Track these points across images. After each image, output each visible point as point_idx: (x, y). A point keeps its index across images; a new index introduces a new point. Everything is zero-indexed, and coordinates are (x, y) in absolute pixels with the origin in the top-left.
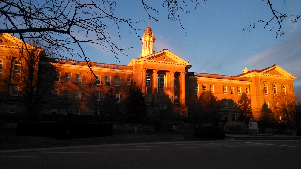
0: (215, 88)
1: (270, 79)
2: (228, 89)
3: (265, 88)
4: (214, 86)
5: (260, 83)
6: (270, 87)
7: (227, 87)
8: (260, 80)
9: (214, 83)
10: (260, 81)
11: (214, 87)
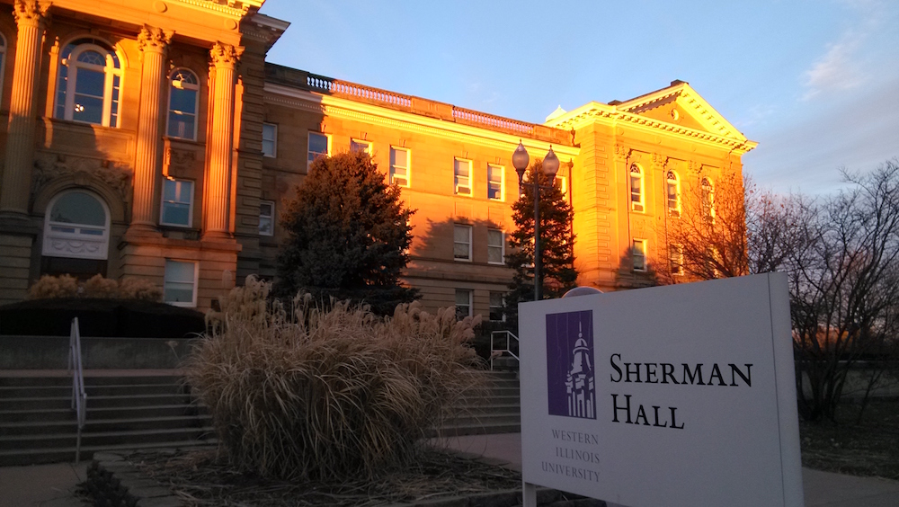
0: (413, 162)
1: (656, 142)
2: (475, 175)
3: (632, 178)
4: (409, 152)
5: (616, 157)
6: (653, 177)
7: (471, 162)
8: (615, 142)
9: (410, 139)
10: (614, 148)
11: (413, 157)
